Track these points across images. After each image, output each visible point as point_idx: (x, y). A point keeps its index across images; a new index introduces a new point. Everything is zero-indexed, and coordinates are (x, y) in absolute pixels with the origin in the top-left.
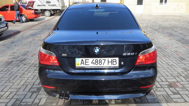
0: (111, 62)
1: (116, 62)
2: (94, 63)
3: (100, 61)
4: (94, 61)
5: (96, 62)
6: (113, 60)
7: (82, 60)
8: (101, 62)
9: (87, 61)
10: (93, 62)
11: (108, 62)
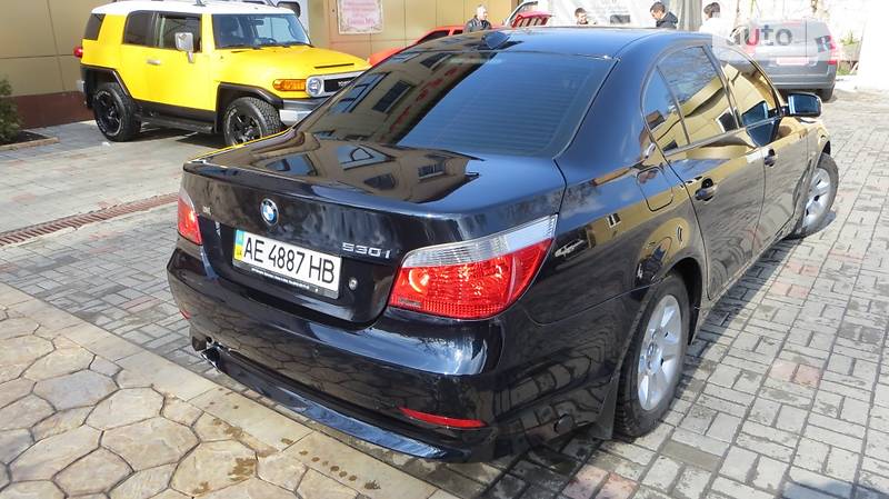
0: (319, 269)
1: (331, 271)
2: (274, 259)
3: (291, 255)
4: (275, 253)
5: (280, 257)
6: (326, 261)
7: (250, 240)
8: (292, 260)
9: (259, 246)
10: (272, 256)
11: (311, 267)
